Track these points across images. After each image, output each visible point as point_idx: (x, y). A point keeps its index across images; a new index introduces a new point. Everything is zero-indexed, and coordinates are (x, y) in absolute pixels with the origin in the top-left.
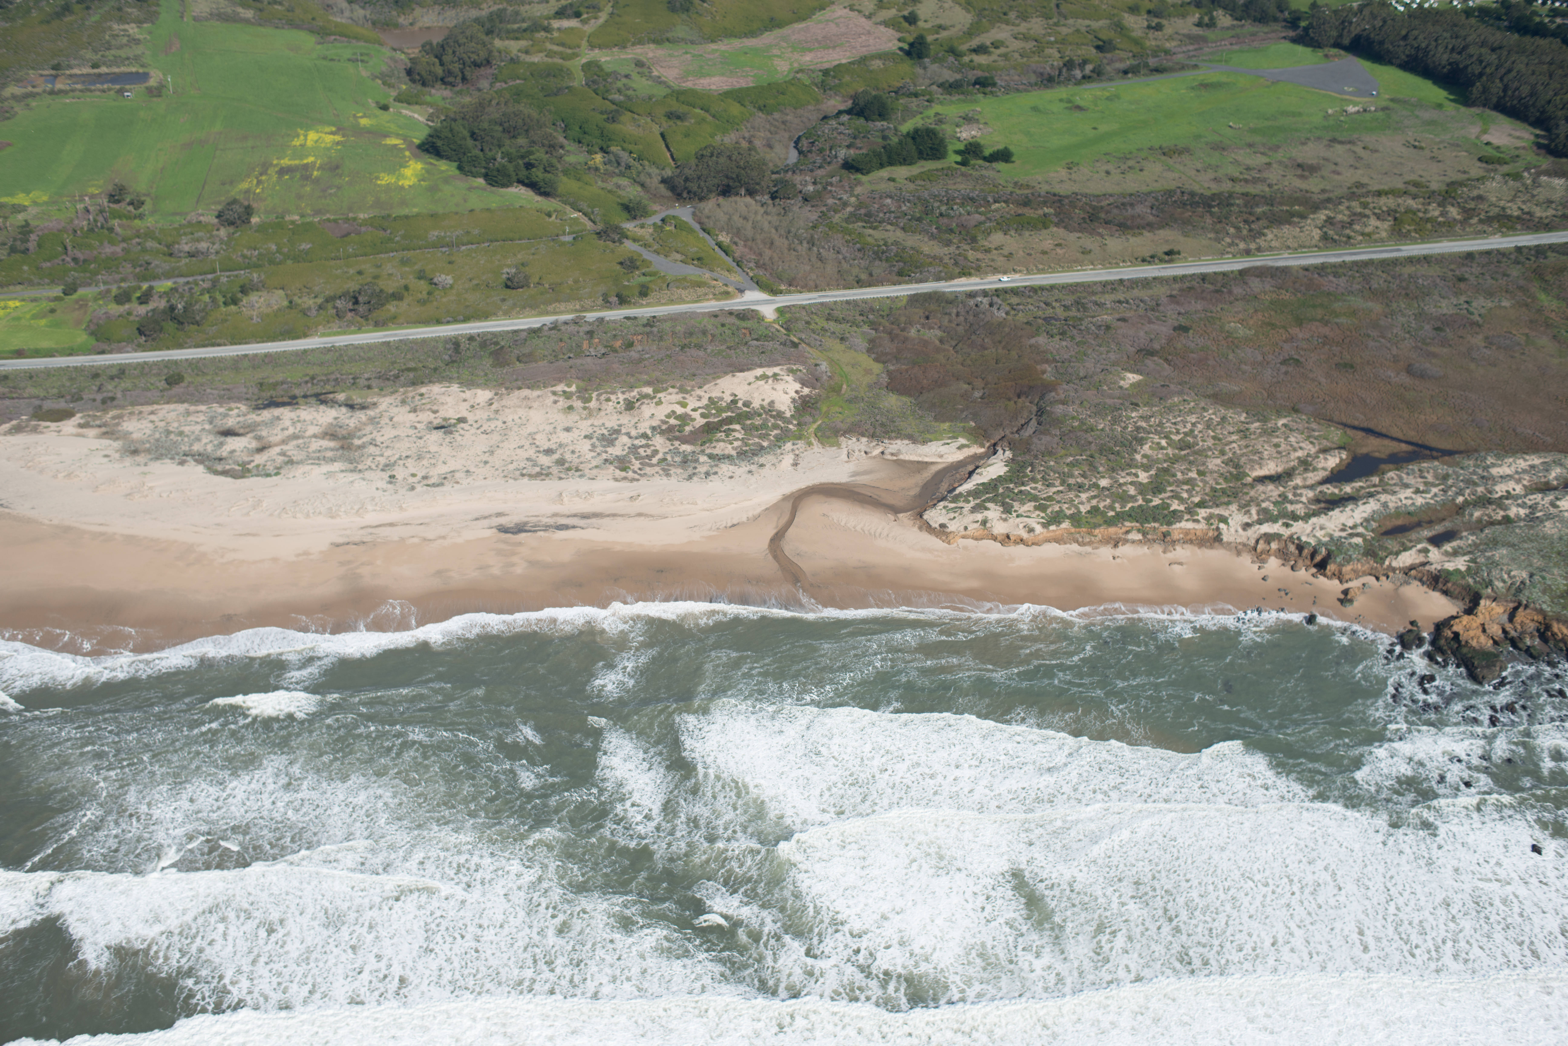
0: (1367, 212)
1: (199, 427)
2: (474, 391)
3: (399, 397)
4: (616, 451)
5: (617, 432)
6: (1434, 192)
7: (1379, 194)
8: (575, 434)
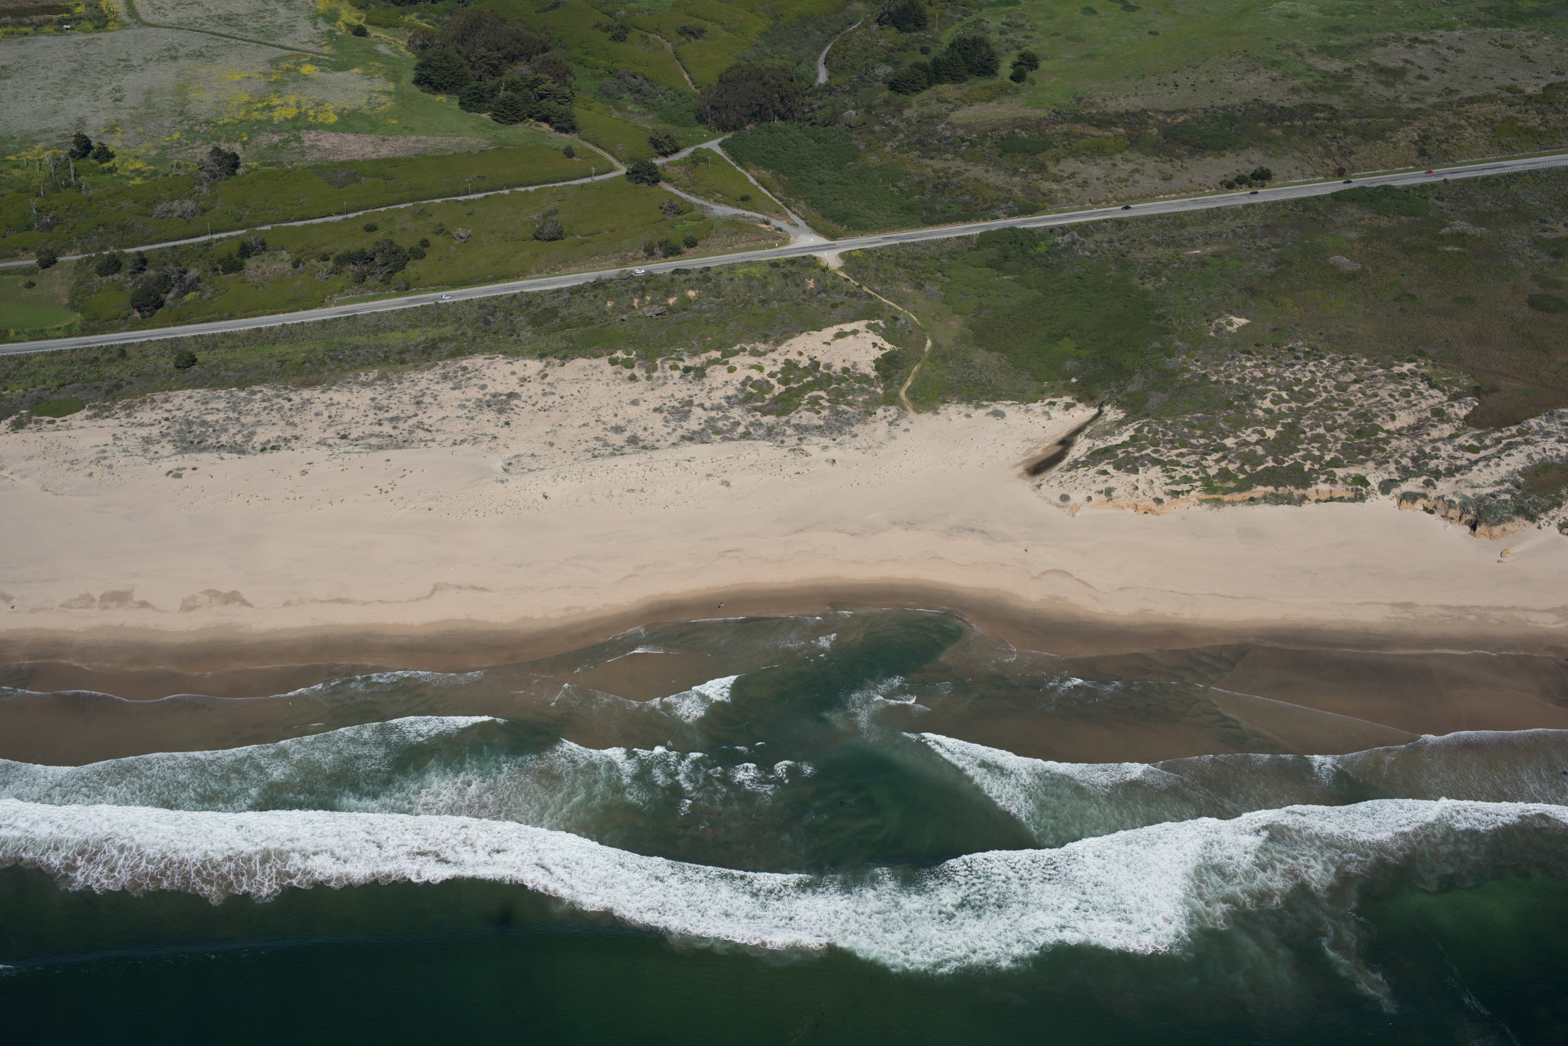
0: (1463, 122)
1: (222, 415)
2: (522, 362)
3: (438, 371)
4: (693, 424)
5: (690, 403)
6: (1530, 98)
7: (1471, 100)
8: (643, 406)
